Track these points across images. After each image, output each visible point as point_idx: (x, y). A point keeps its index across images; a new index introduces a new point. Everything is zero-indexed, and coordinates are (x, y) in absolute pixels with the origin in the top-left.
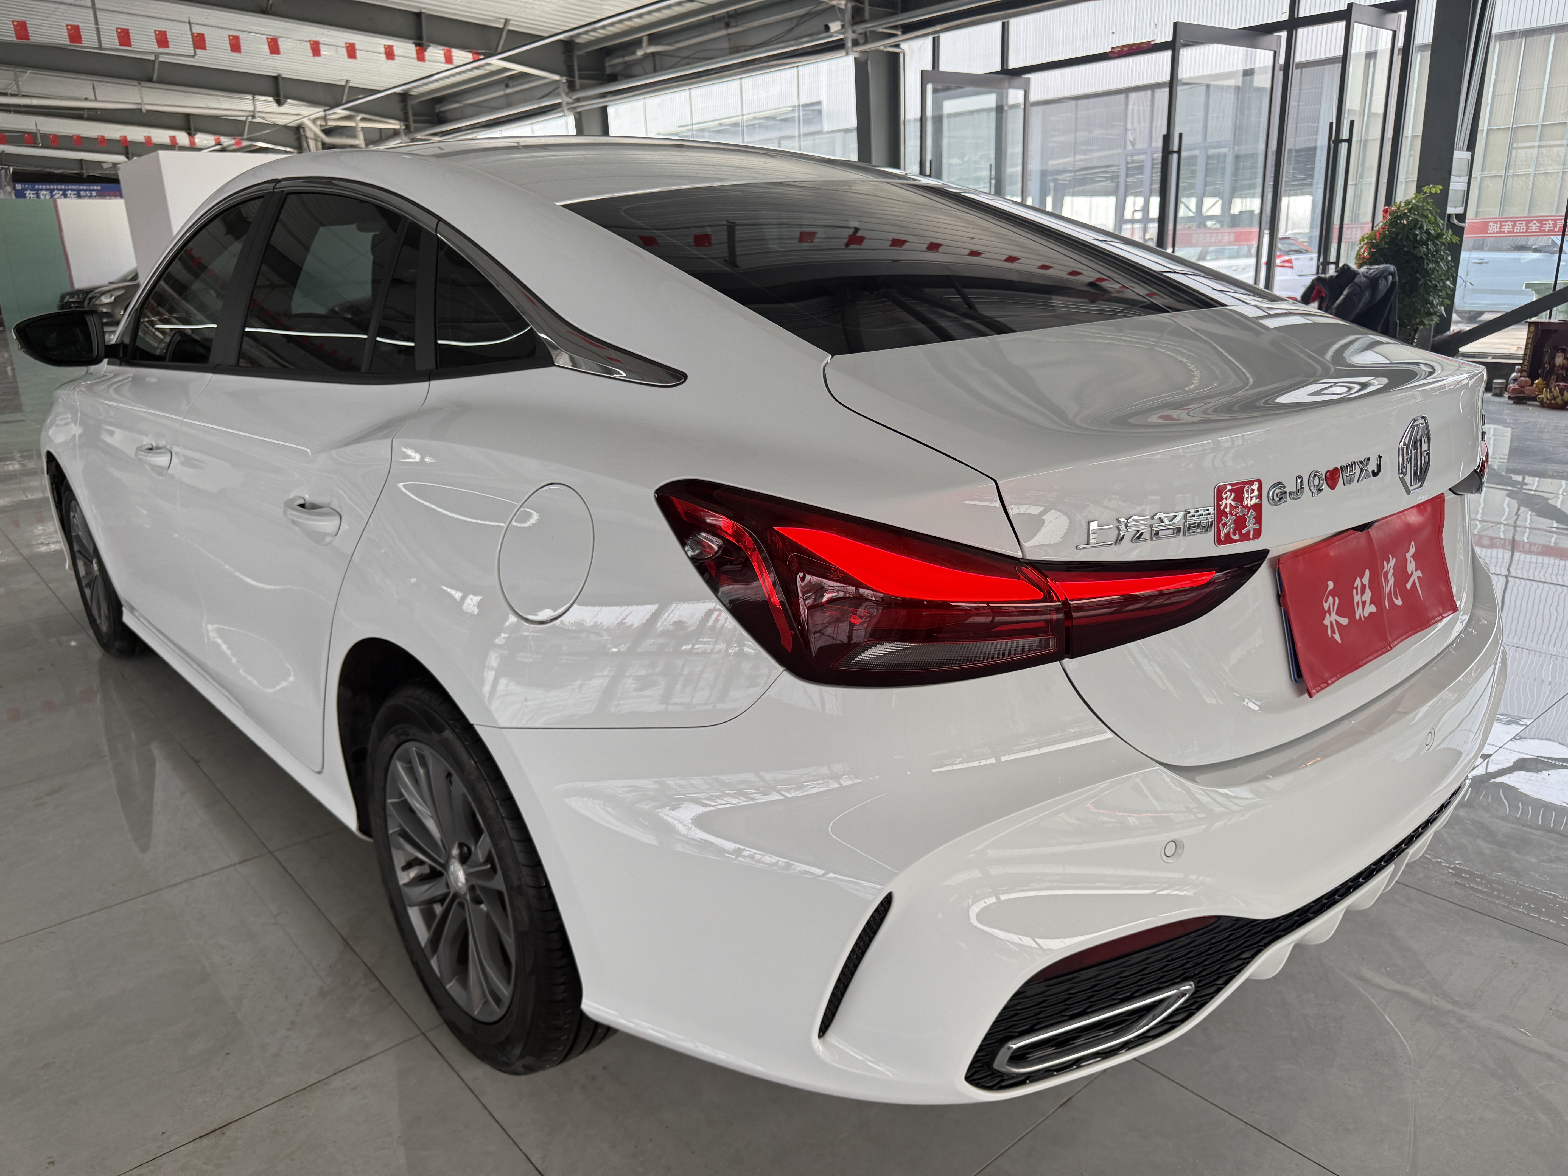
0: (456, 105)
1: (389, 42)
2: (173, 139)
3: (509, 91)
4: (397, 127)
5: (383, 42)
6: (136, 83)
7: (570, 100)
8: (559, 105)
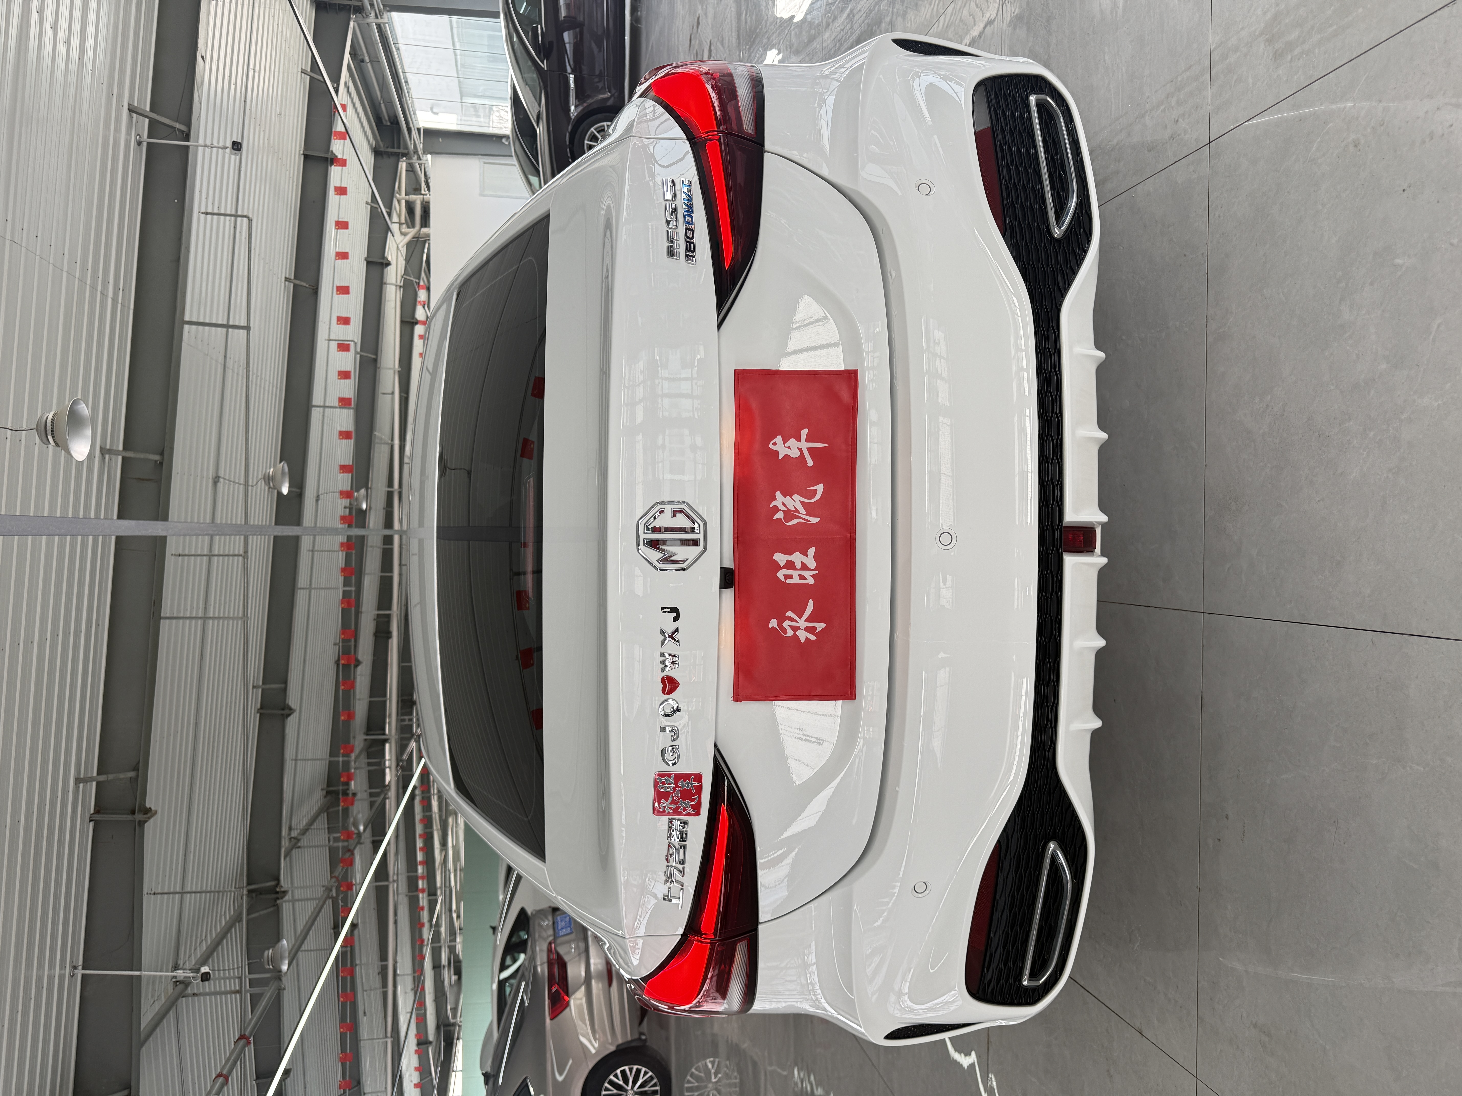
0: (383, 106)
1: (331, 192)
2: (421, 337)
3: (367, 59)
4: (404, 164)
5: (332, 198)
6: (378, 370)
7: (373, 15)
8: (379, 26)
